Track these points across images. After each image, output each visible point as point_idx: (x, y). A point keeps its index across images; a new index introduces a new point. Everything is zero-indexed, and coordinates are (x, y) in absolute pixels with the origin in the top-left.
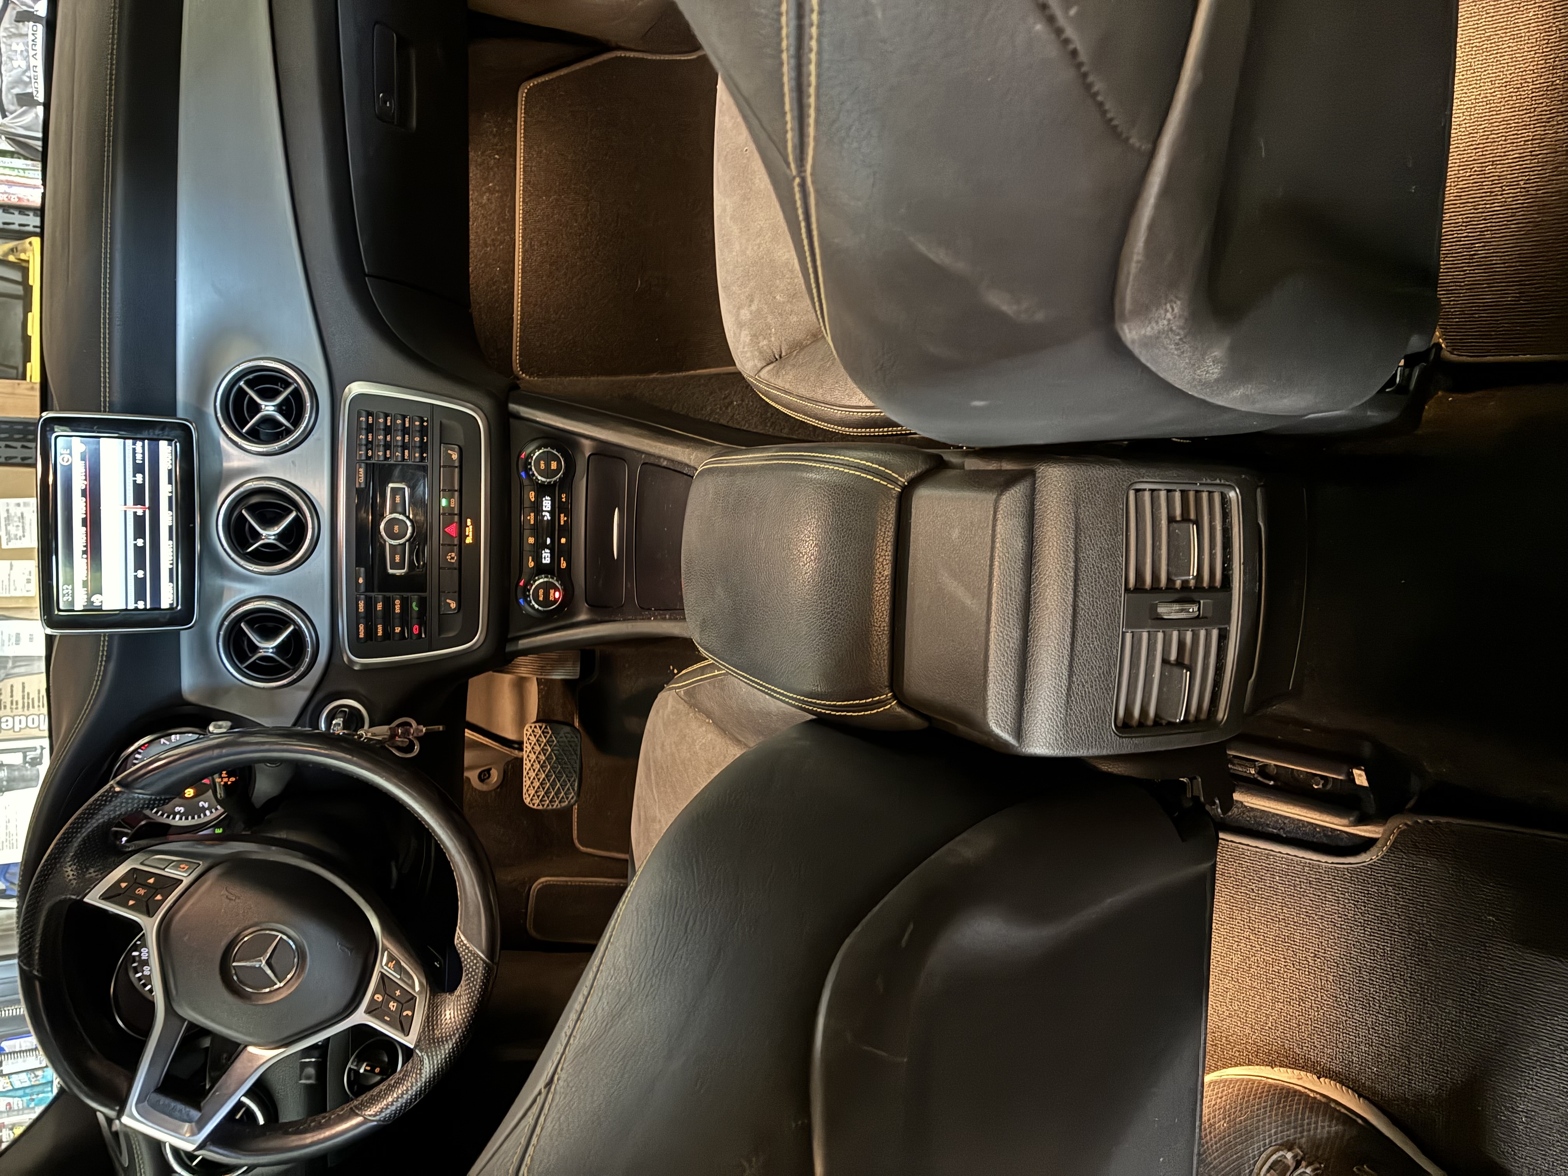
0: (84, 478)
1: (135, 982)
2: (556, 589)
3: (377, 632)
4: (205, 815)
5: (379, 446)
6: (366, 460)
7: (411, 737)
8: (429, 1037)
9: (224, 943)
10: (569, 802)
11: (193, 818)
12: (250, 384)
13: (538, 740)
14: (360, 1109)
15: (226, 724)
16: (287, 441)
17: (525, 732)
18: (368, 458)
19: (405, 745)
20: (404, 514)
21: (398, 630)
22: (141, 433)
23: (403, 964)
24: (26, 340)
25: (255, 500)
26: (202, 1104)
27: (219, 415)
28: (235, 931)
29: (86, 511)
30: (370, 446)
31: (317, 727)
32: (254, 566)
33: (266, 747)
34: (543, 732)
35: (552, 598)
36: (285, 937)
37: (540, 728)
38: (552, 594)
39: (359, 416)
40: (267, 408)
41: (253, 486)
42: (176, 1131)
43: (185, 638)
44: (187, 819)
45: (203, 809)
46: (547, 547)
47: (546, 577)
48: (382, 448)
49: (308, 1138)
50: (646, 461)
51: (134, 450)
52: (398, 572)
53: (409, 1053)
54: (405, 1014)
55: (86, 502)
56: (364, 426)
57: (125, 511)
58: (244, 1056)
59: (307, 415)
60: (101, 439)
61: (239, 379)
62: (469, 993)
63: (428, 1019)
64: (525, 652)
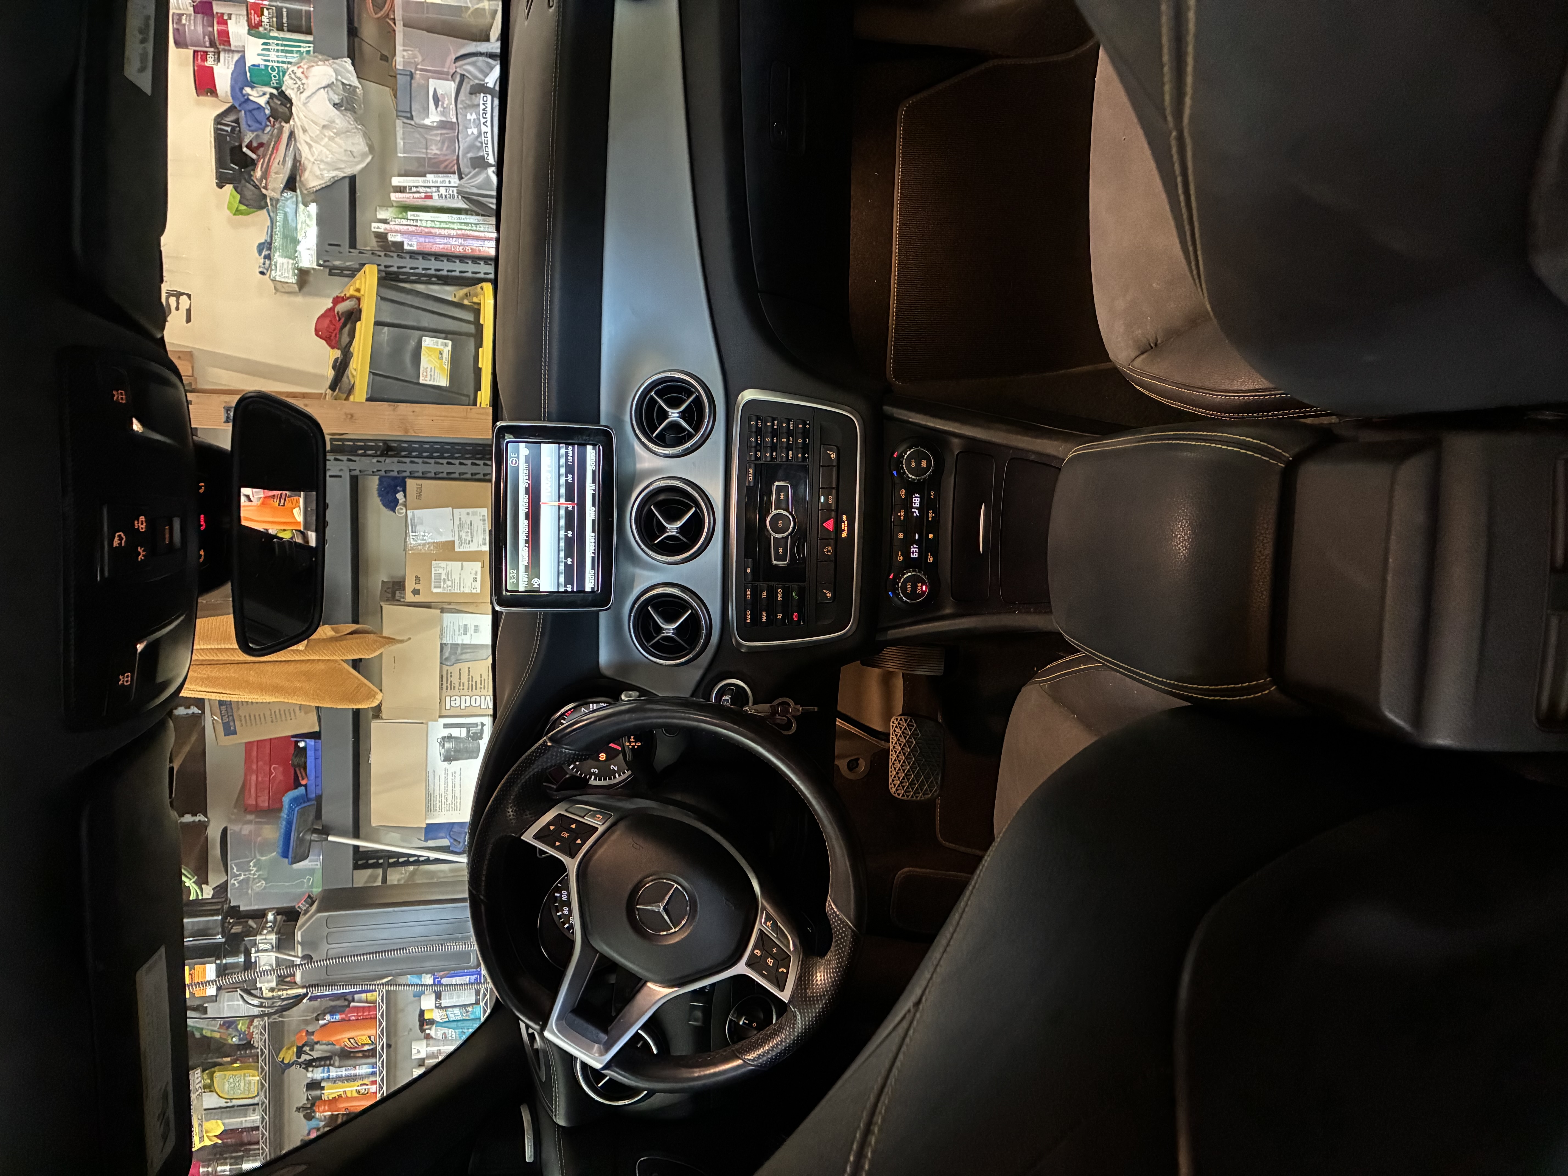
0: (527, 478)
1: (556, 919)
2: (924, 583)
3: (761, 618)
4: (615, 777)
5: (766, 447)
6: (756, 460)
7: (789, 716)
8: (801, 995)
9: (630, 887)
10: (933, 794)
11: (605, 779)
12: (659, 393)
13: (903, 733)
14: (740, 1053)
15: (634, 694)
16: (688, 444)
17: (891, 724)
18: (757, 459)
19: (784, 723)
20: (787, 510)
21: (780, 616)
22: (572, 439)
23: (779, 924)
24: (478, 372)
25: (661, 497)
26: (609, 1028)
27: (634, 422)
28: (640, 877)
29: (529, 506)
30: (758, 448)
31: (709, 699)
32: (660, 556)
33: (668, 714)
34: (908, 725)
35: (919, 591)
36: (679, 887)
37: (906, 720)
38: (919, 587)
39: (750, 421)
40: (673, 415)
41: (661, 485)
42: (588, 1049)
43: (603, 618)
44: (600, 779)
45: (614, 772)
46: (916, 542)
47: (913, 571)
48: (769, 450)
49: (696, 1072)
50: (1014, 456)
51: (567, 453)
52: (780, 563)
53: (782, 1007)
54: (781, 970)
55: (529, 499)
56: (754, 429)
57: (559, 507)
58: (644, 991)
59: (706, 421)
60: (542, 445)
61: (651, 391)
62: (838, 959)
63: (801, 978)
64: (895, 642)
